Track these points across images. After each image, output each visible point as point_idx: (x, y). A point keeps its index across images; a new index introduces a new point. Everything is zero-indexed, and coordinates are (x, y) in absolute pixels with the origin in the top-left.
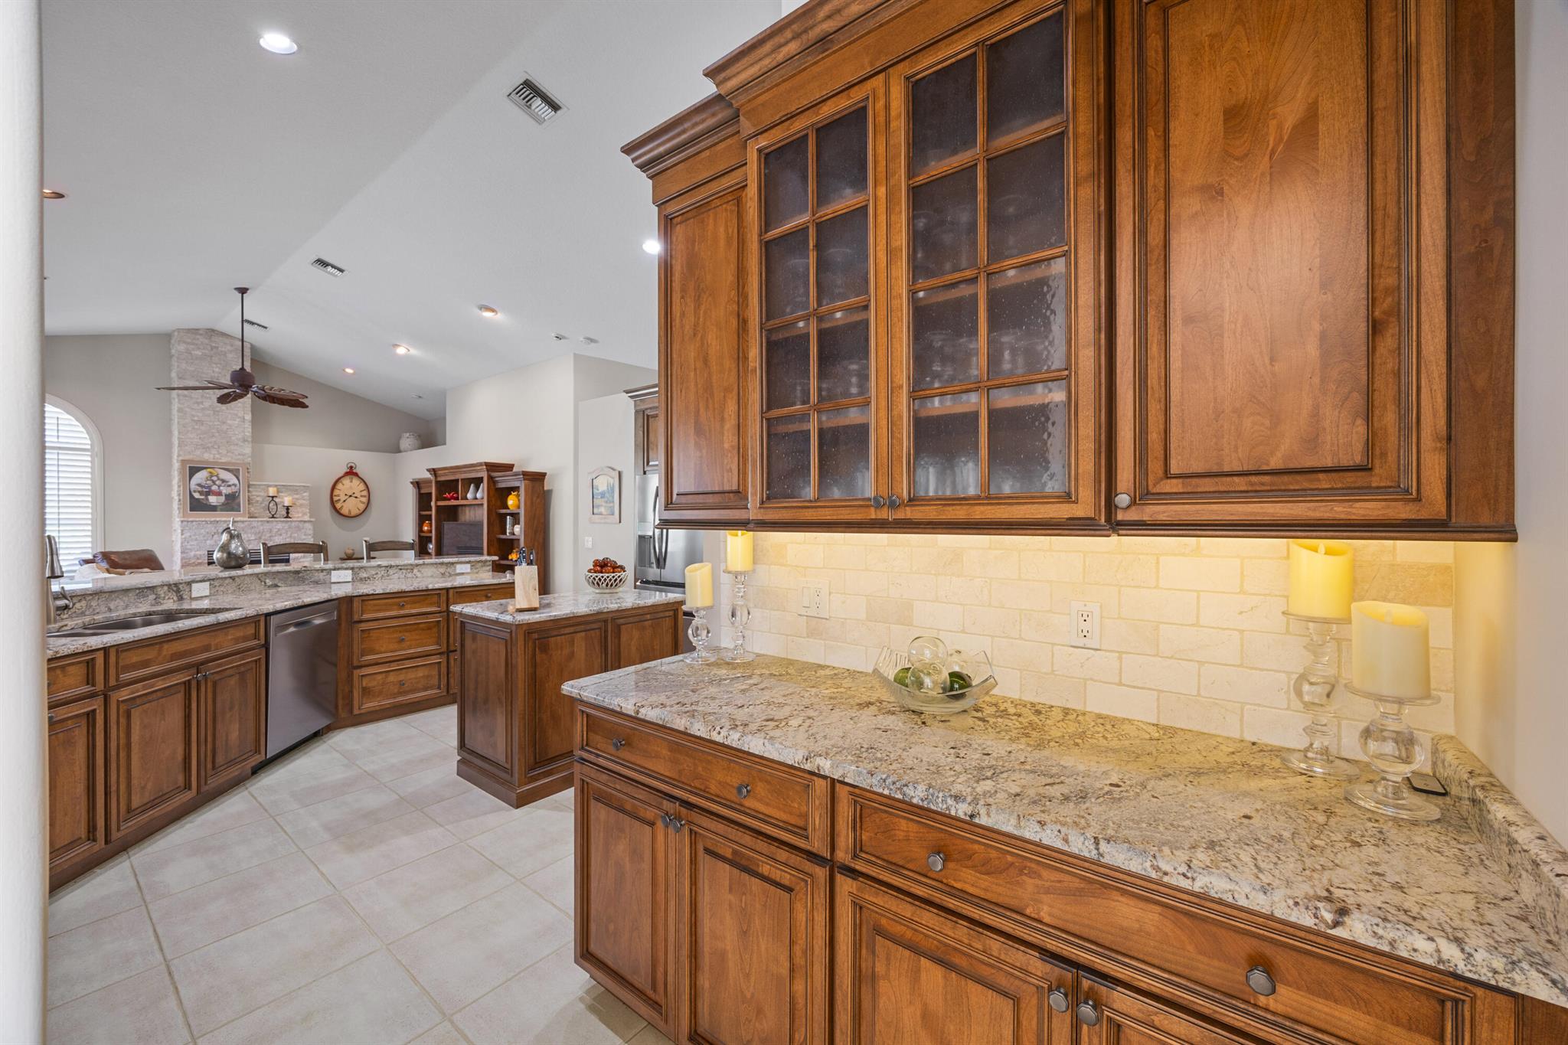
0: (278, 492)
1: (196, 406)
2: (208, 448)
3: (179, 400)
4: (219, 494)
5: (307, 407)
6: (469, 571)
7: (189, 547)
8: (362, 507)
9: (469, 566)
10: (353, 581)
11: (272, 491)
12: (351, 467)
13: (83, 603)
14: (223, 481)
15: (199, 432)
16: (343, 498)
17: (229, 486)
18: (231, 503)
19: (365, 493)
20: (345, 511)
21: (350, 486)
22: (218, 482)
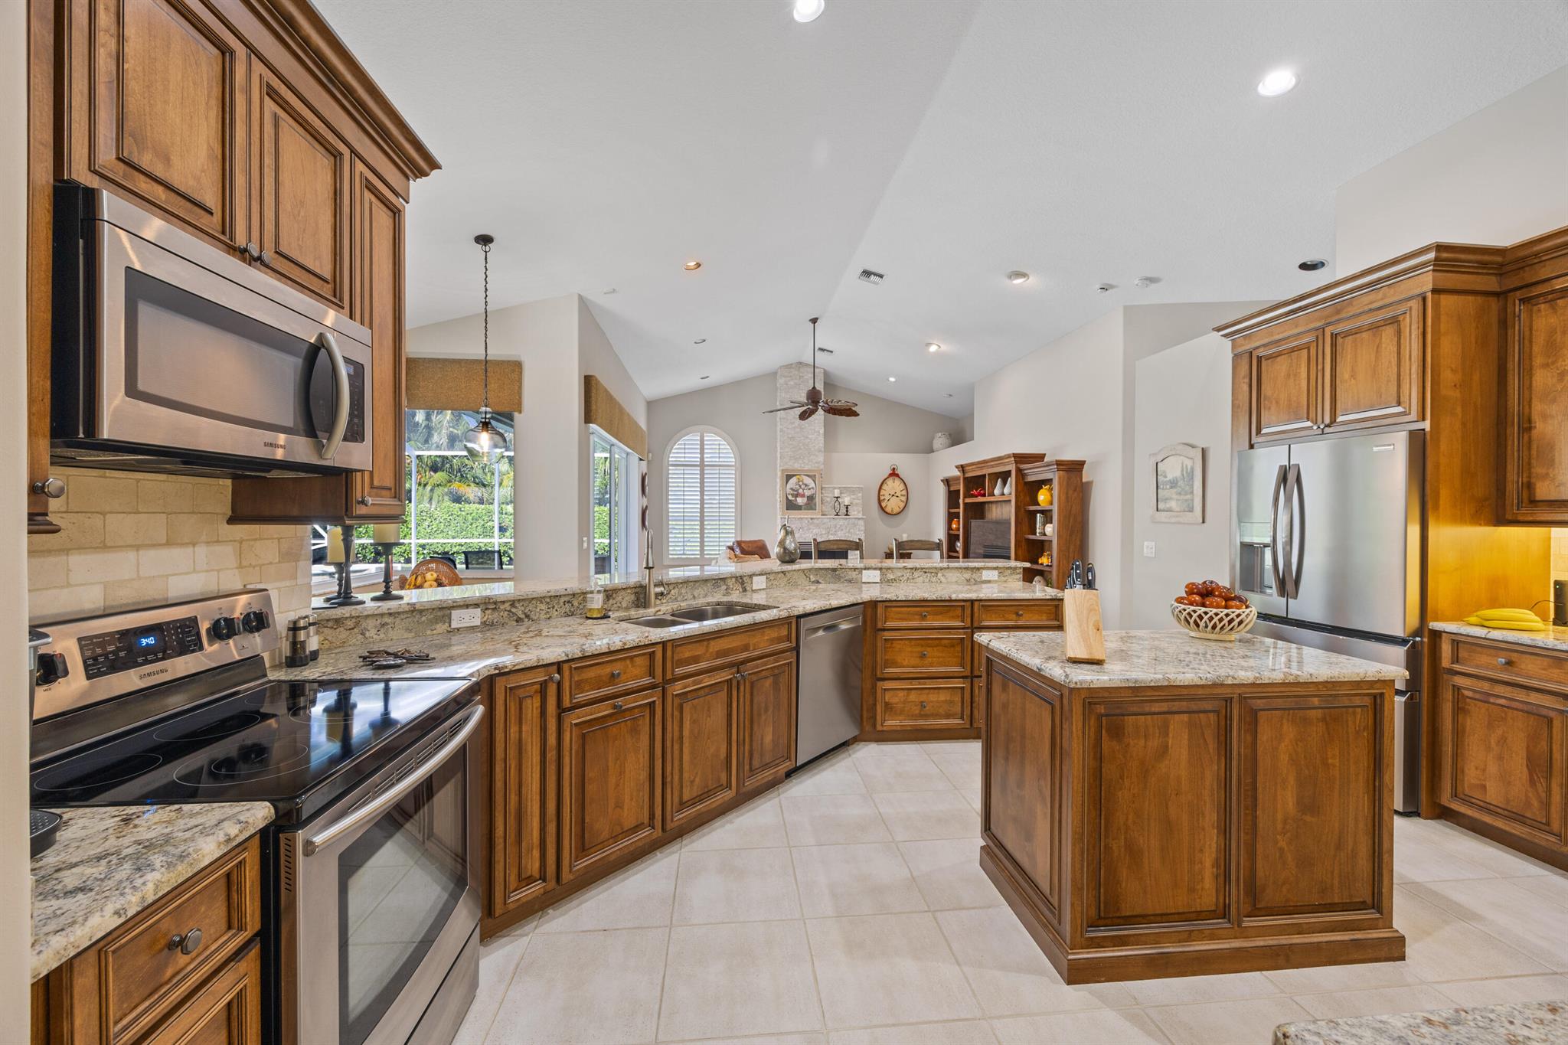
0: (841, 493)
1: (790, 427)
2: (797, 458)
3: (780, 420)
4: (803, 496)
5: (858, 415)
6: (996, 578)
8: (902, 505)
9: (996, 573)
10: (882, 582)
11: (837, 493)
12: (894, 469)
13: (676, 590)
14: (806, 485)
15: (792, 446)
16: (887, 497)
17: (810, 489)
18: (811, 503)
19: (904, 492)
20: (888, 510)
21: (893, 486)
22: (803, 487)
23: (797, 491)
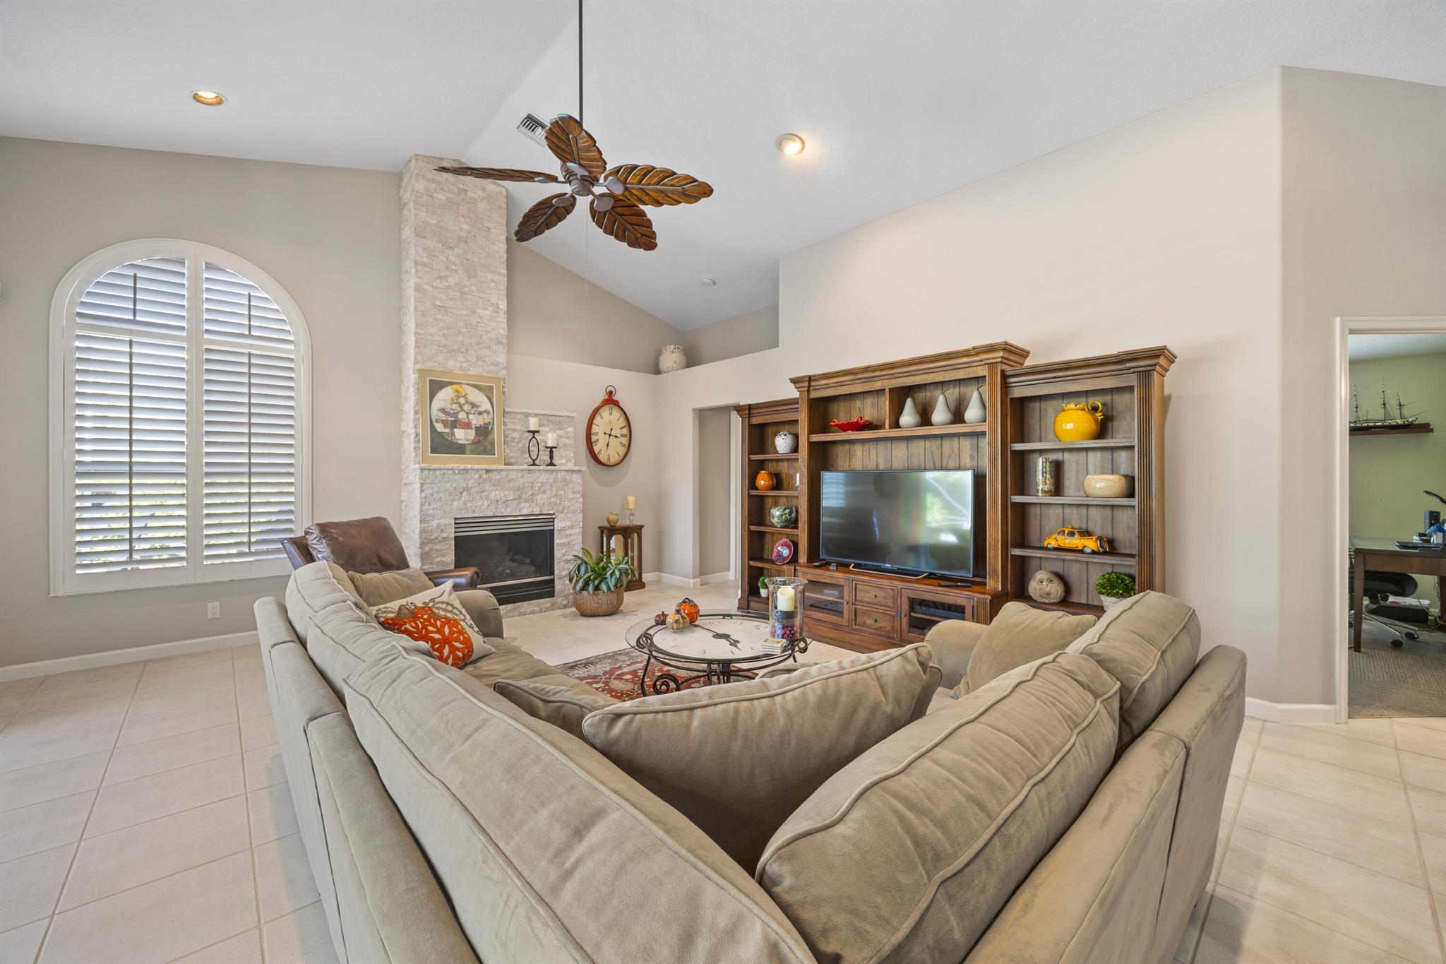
0: (541, 425)
1: (437, 283)
2: (453, 351)
3: (417, 271)
4: (467, 426)
7: (430, 512)
8: (622, 450)
11: (533, 424)
12: (611, 393)
14: (473, 405)
15: (442, 324)
16: (600, 438)
17: (480, 413)
18: (483, 440)
19: (625, 431)
20: (602, 458)
21: (609, 420)
22: (466, 407)
23: (455, 415)
